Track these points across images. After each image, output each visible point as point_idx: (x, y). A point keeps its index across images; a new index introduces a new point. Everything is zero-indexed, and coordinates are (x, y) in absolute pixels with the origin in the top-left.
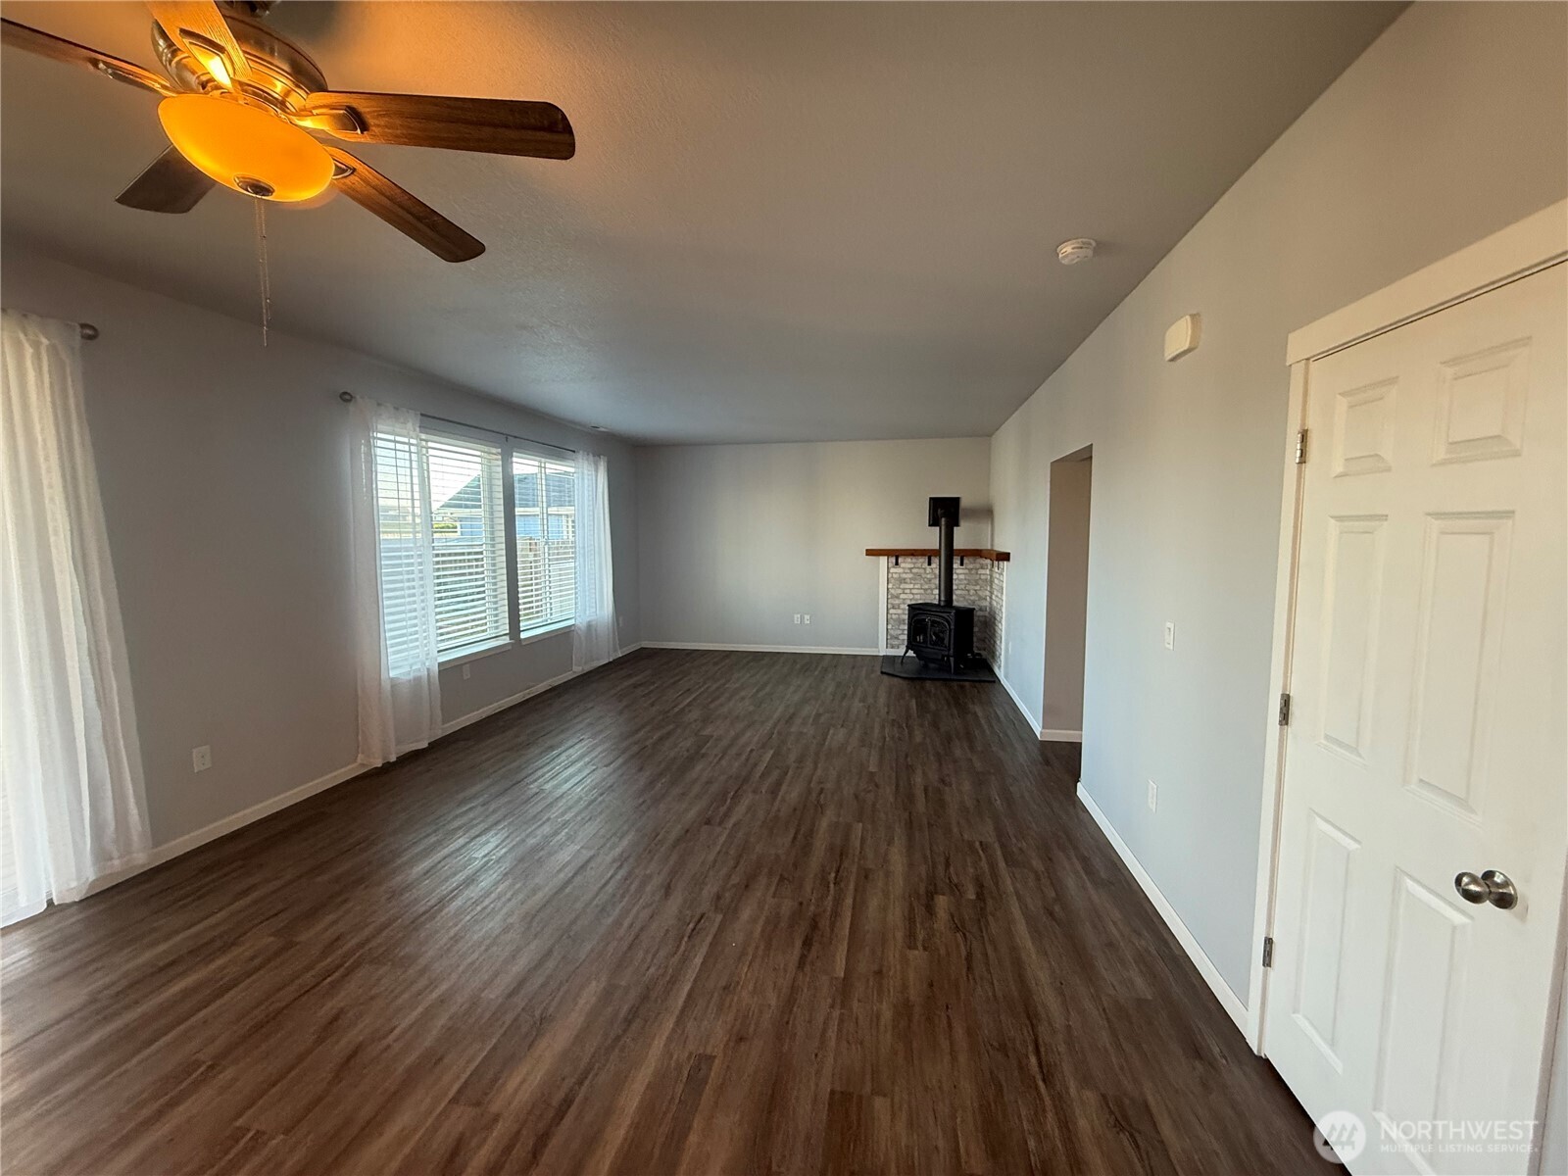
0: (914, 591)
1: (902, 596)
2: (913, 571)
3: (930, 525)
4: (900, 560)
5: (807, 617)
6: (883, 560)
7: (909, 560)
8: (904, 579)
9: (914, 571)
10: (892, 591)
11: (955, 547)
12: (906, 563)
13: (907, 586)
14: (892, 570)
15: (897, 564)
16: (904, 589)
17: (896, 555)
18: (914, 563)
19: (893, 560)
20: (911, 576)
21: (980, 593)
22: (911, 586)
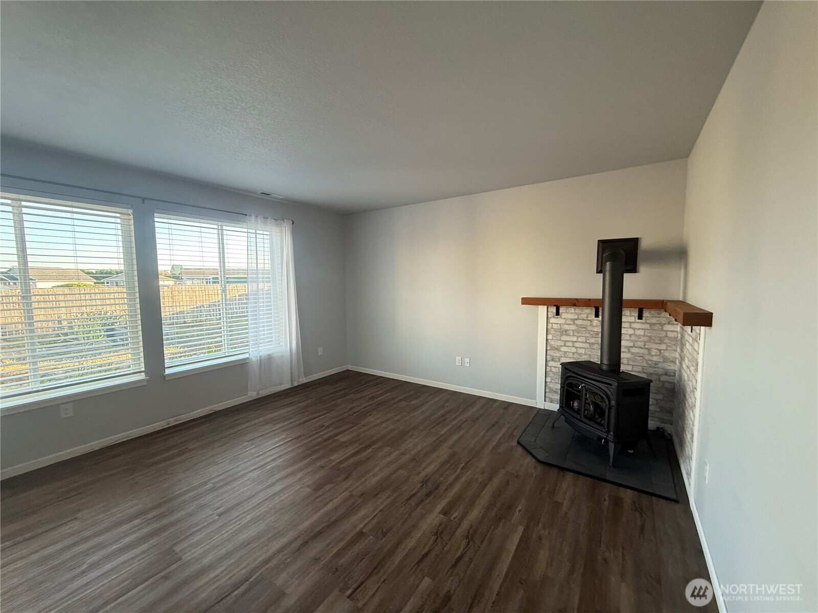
0: (577, 345)
1: (564, 349)
2: (577, 322)
3: (597, 273)
4: (562, 310)
5: (467, 360)
6: (542, 309)
7: (572, 310)
8: (566, 331)
9: (579, 322)
10: (552, 343)
11: (624, 297)
12: (568, 313)
13: (568, 338)
14: (552, 320)
15: (558, 313)
16: (566, 341)
17: (557, 304)
18: (578, 314)
19: (554, 310)
20: (573, 327)
21: (667, 354)
22: (575, 339)
